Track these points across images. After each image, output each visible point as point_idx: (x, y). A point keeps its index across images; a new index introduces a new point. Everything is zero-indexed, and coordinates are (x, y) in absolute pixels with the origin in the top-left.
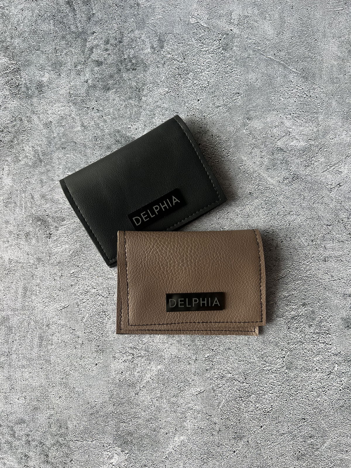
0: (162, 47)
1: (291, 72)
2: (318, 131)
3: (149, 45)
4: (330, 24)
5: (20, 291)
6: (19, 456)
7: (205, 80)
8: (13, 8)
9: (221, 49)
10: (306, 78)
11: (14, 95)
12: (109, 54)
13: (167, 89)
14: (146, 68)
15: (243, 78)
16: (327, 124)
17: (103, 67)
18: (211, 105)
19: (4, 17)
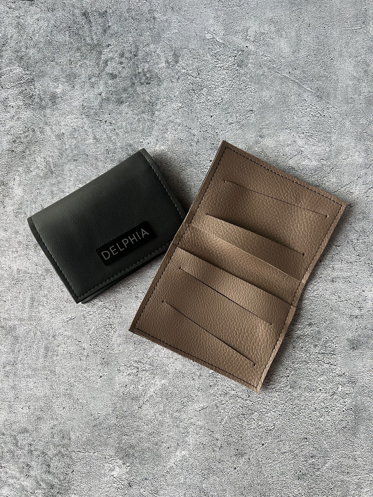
0: (177, 62)
1: (305, 91)
2: (330, 151)
3: (163, 60)
4: (347, 43)
5: (28, 301)
6: (21, 465)
7: (219, 97)
8: (29, 17)
9: (236, 65)
10: (320, 97)
11: (27, 106)
12: (124, 67)
13: (180, 105)
14: (160, 82)
15: (257, 95)
16: (340, 144)
17: (118, 80)
18: (224, 122)
19: (20, 27)
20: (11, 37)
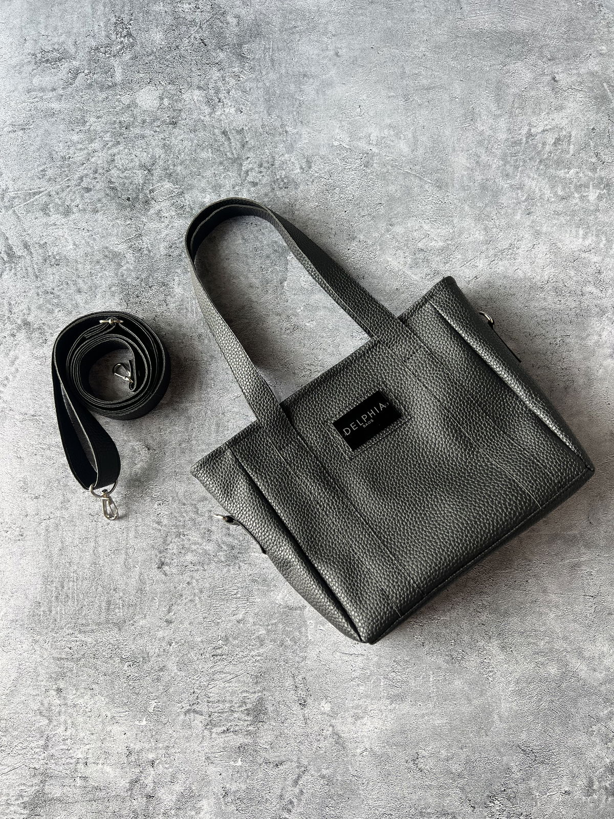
0: (310, 167)
1: (426, 182)
2: (454, 232)
3: (298, 166)
4: (459, 140)
6: (202, 531)
7: (350, 194)
8: (173, 139)
9: (363, 166)
10: (440, 187)
11: (179, 216)
12: (263, 176)
13: (317, 204)
14: (297, 186)
15: (384, 190)
16: (462, 225)
17: (259, 187)
18: (357, 215)
19: (166, 147)
20: (159, 157)
